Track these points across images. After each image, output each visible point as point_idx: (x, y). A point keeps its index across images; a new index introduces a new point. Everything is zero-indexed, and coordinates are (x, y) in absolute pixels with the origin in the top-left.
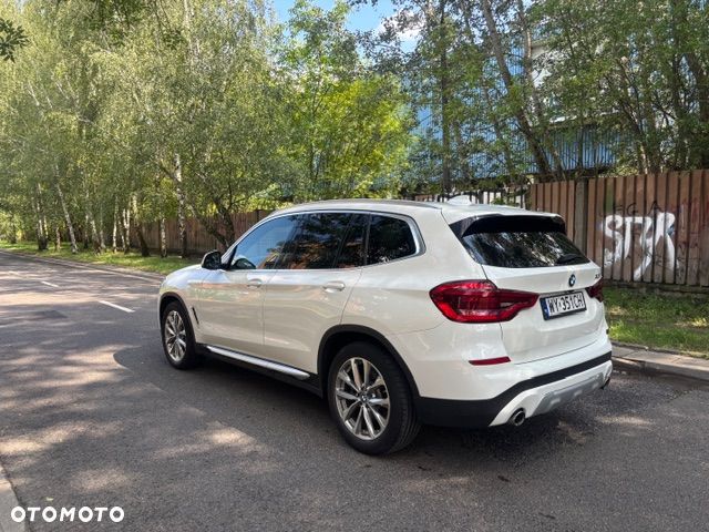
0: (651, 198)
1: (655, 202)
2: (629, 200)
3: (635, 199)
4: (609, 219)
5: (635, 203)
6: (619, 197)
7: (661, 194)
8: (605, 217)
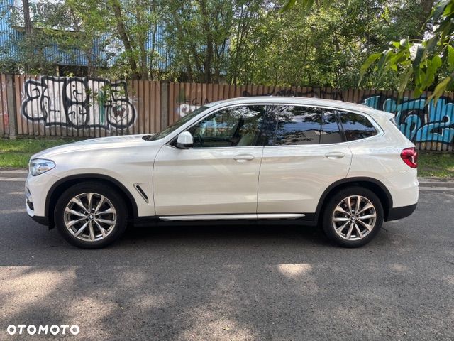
0: (205, 97)
1: (207, 99)
2: (193, 97)
3: (196, 95)
4: (182, 106)
5: (196, 99)
6: (188, 94)
7: (210, 95)
8: (180, 105)
